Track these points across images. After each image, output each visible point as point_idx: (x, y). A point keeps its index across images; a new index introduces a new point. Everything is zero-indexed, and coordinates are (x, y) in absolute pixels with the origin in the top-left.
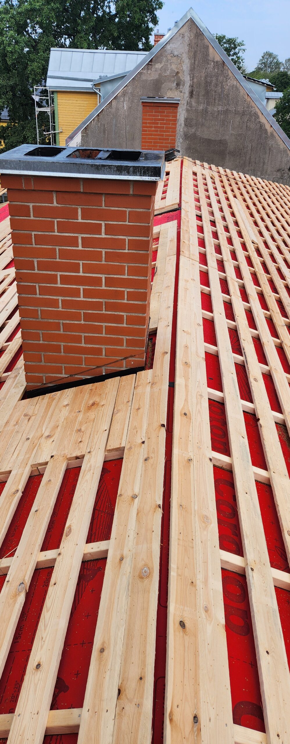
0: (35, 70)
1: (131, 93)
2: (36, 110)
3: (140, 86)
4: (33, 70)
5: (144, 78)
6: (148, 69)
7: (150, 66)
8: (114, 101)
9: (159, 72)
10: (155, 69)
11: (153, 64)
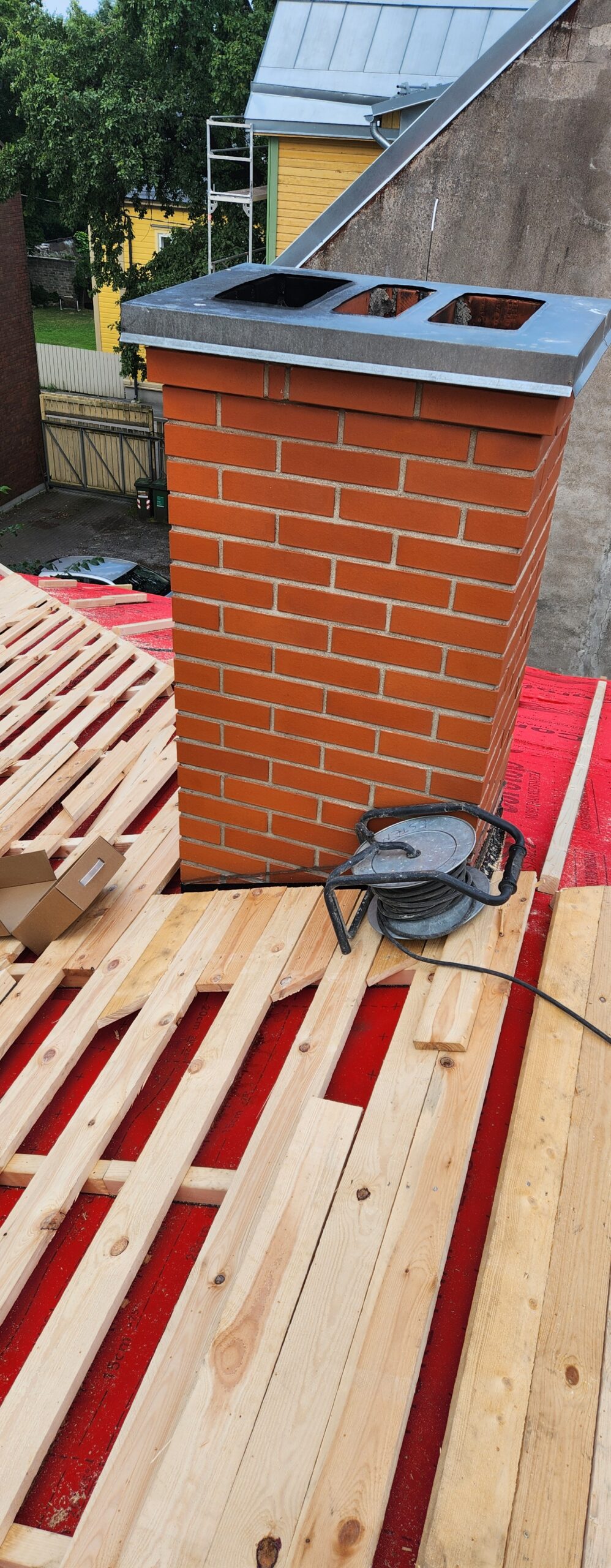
0: (231, 66)
1: (467, 158)
2: (210, 198)
3: (512, 129)
4: (225, 66)
5: (529, 91)
6: (552, 52)
7: (564, 40)
8: (394, 190)
9: (604, 67)
10: (584, 53)
11: (577, 26)
